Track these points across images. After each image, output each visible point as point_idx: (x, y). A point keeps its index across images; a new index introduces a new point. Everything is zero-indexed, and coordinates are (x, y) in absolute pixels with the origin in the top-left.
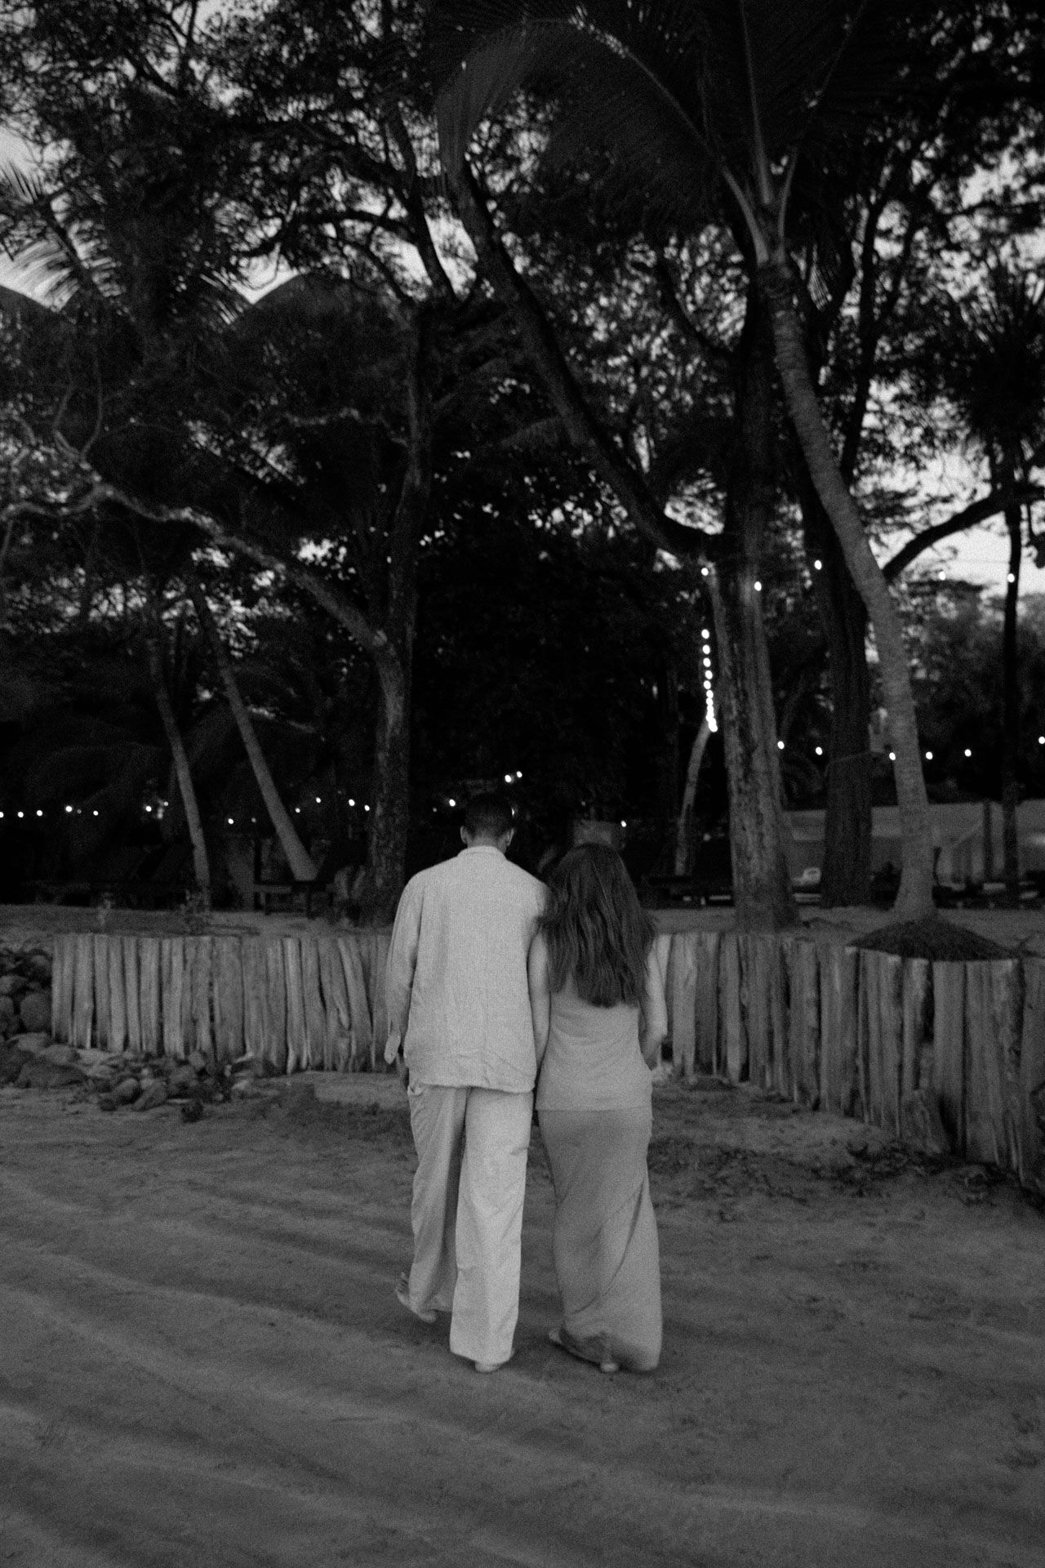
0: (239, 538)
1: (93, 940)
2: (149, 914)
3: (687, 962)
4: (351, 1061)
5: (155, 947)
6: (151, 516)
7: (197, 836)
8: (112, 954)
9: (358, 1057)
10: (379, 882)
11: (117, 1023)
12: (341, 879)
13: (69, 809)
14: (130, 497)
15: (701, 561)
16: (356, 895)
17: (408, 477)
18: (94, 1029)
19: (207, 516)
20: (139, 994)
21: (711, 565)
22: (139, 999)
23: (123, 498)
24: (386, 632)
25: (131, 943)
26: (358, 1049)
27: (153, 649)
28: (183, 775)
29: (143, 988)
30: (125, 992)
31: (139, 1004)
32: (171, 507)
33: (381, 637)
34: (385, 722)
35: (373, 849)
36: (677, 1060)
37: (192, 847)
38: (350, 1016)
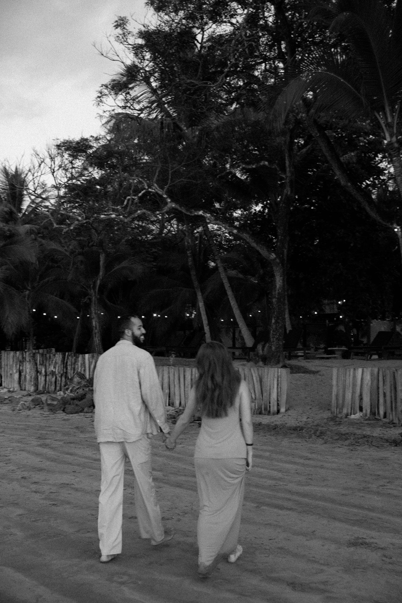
0: (220, 221)
1: (169, 369)
2: (188, 360)
3: (368, 377)
4: (256, 410)
5: (190, 371)
6: (188, 213)
7: (206, 329)
8: (175, 373)
9: (258, 409)
10: (273, 348)
11: (177, 397)
12: (260, 347)
13: (155, 315)
14: (180, 207)
15: (395, 226)
16: (265, 353)
17: (285, 191)
18: (169, 399)
19: (208, 214)
20: (184, 387)
21: (398, 227)
22: (184, 388)
23: (178, 207)
24: (275, 254)
25: (182, 369)
26: (258, 406)
27: (189, 255)
28: (201, 304)
29: (186, 385)
30: (180, 387)
31: (185, 390)
32: (196, 210)
33: (273, 256)
34: (276, 286)
35: (271, 336)
36: (364, 411)
37: (205, 333)
38: (255, 395)
